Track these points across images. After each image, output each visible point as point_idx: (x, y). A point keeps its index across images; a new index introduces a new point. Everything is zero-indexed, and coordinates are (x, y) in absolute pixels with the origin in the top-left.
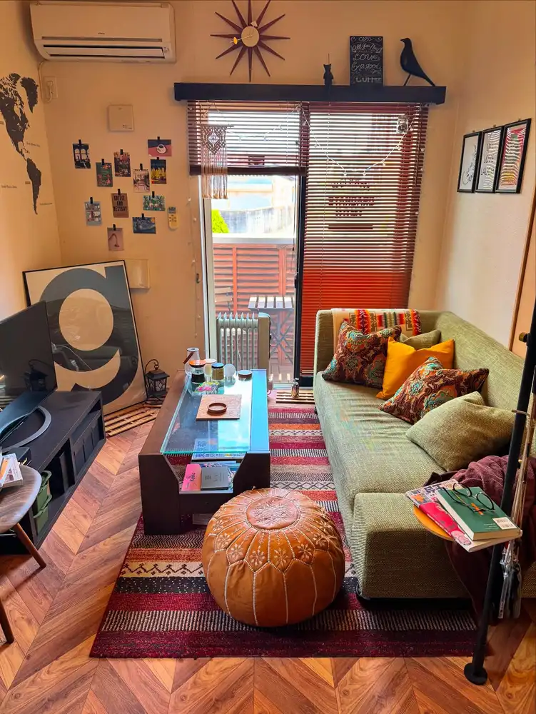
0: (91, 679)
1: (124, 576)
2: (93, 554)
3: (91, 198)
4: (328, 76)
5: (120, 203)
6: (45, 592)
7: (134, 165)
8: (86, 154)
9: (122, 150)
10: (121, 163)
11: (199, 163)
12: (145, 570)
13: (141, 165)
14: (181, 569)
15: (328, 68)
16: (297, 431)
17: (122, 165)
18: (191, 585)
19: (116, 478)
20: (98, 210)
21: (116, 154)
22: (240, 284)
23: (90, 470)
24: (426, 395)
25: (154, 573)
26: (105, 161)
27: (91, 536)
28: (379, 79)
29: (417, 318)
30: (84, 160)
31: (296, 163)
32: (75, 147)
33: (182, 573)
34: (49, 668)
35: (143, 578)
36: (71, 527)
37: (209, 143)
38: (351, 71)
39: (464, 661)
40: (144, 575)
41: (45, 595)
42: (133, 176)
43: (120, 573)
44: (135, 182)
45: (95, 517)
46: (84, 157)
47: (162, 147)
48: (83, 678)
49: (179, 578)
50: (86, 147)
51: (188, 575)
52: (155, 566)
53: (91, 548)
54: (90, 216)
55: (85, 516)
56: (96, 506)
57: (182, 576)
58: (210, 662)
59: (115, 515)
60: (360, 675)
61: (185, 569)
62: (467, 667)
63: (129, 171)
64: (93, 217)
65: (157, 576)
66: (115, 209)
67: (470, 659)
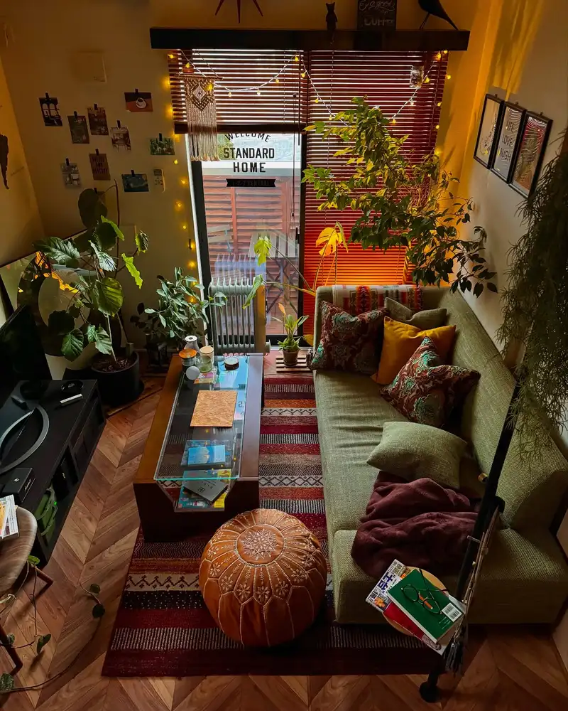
0: (104, 697)
1: (129, 590)
2: (99, 563)
3: (67, 160)
4: (331, 18)
5: (100, 165)
6: (59, 607)
7: (111, 123)
8: (56, 109)
9: (96, 105)
10: (96, 120)
11: (185, 121)
12: (147, 584)
13: (119, 122)
14: (179, 582)
15: (331, 8)
16: (295, 409)
17: (97, 121)
18: (188, 600)
19: (117, 471)
20: (76, 172)
21: (89, 109)
22: (239, 221)
23: (92, 461)
24: (417, 397)
25: (155, 587)
26: (78, 114)
27: (98, 543)
28: (392, 21)
29: (420, 297)
30: (53, 117)
31: (294, 119)
32: (42, 101)
33: (180, 586)
34: (68, 686)
35: (145, 592)
36: (78, 532)
37: (194, 98)
38: (358, 10)
39: (421, 679)
40: (146, 588)
41: (59, 610)
42: (111, 135)
43: (125, 587)
44: (114, 141)
45: (100, 520)
46: (53, 113)
47: (141, 101)
48: (97, 697)
49: (178, 592)
50: (55, 101)
51: (186, 589)
52: (156, 578)
53: (97, 557)
54: (68, 179)
55: (90, 519)
56: (99, 506)
57: (180, 589)
58: (204, 681)
59: (118, 517)
60: (331, 693)
61: (184, 581)
62: (423, 685)
63: (106, 129)
64: (72, 180)
65: (158, 590)
66: (94, 171)
67: (427, 676)
